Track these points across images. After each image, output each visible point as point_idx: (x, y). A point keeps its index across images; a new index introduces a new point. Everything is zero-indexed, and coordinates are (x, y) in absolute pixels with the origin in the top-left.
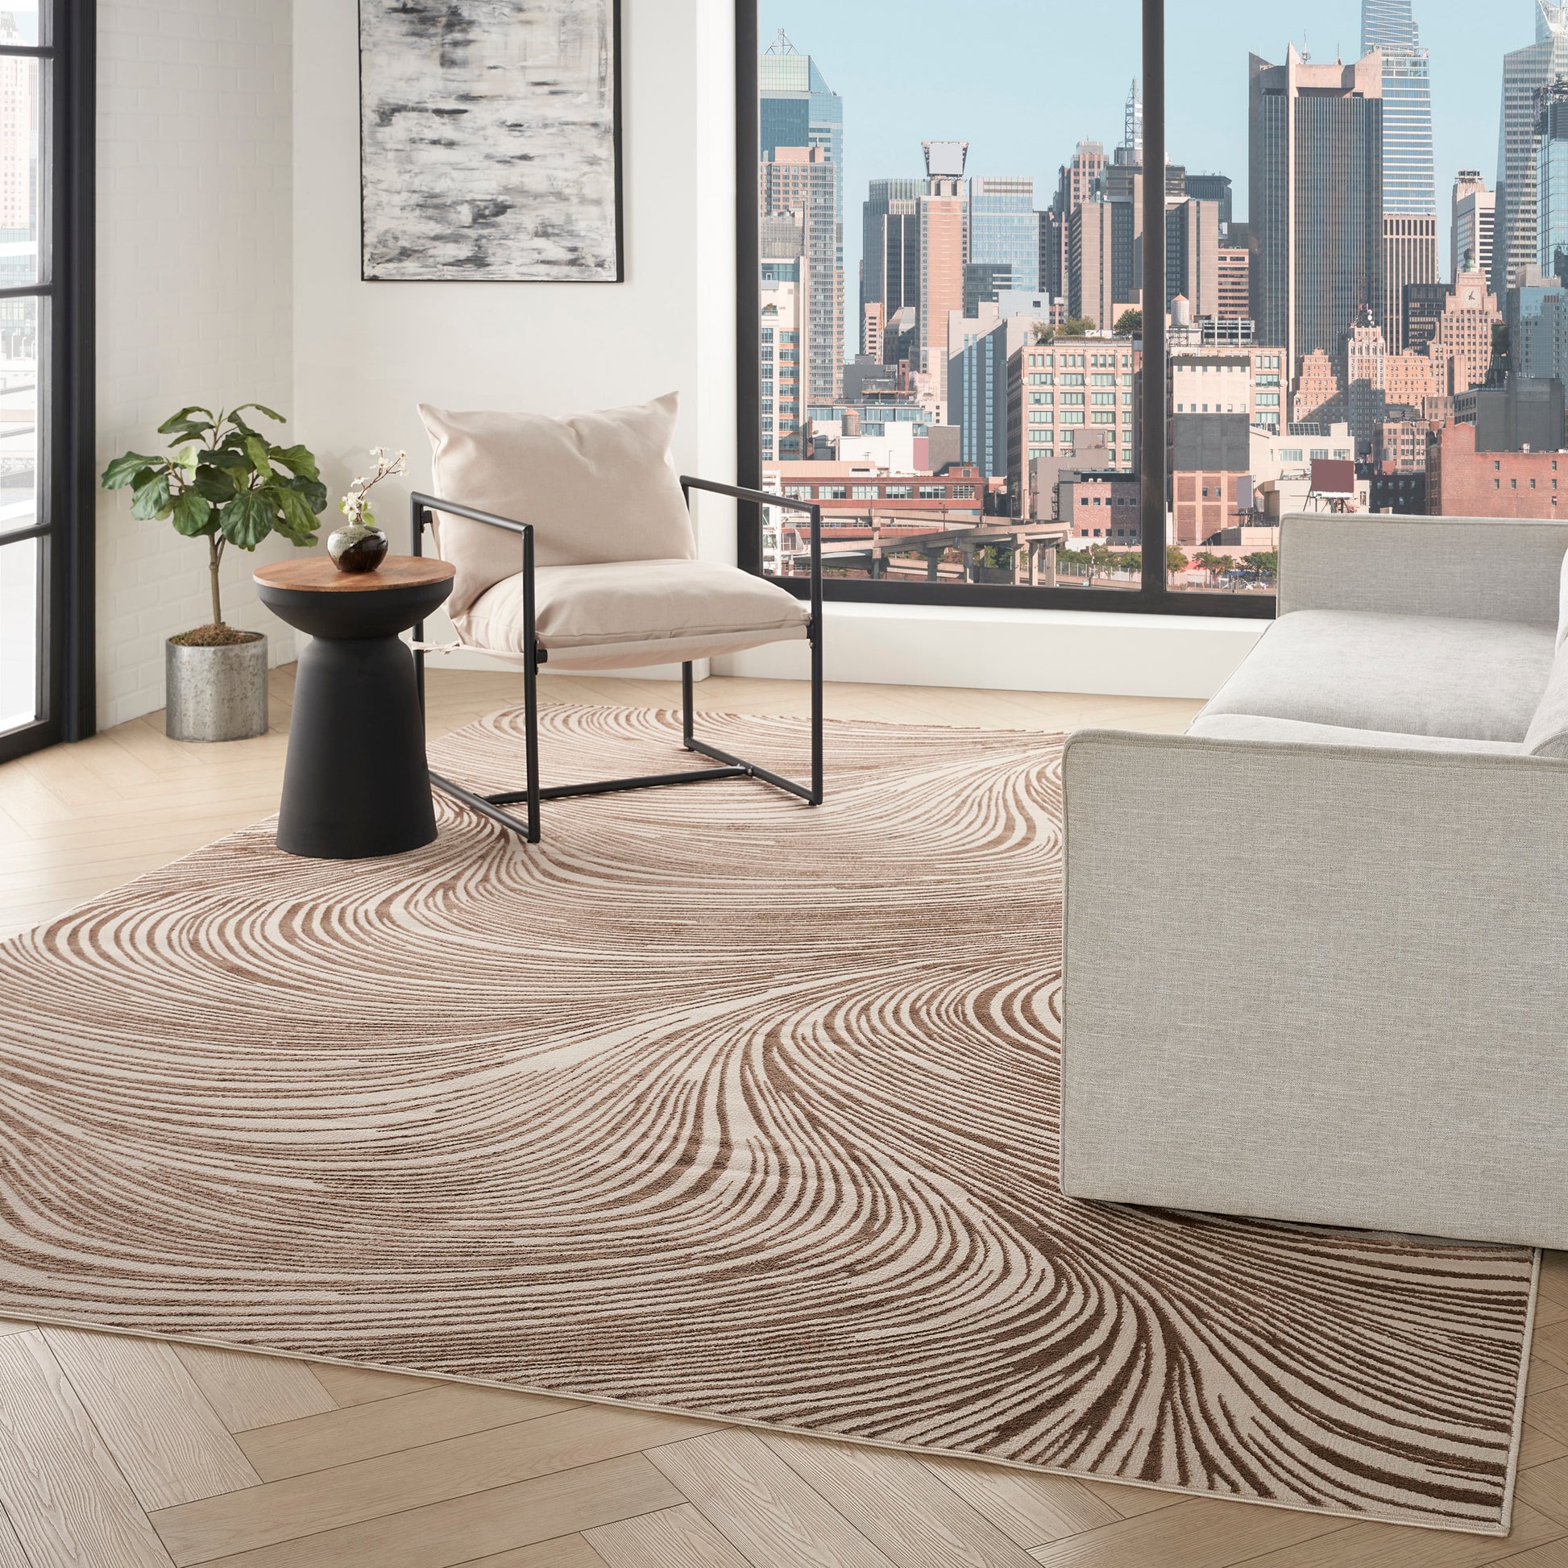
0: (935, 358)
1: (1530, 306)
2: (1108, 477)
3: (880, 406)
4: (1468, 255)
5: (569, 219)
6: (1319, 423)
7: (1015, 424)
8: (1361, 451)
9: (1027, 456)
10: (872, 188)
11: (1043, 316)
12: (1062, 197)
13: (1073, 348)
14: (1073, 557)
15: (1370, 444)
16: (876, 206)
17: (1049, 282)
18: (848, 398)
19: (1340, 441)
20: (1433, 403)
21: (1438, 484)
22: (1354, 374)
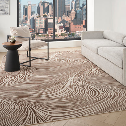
0: (29, 20)
1: (78, 12)
2: (42, 29)
3: (24, 24)
4: (73, 8)
5: (4, 9)
6: (60, 23)
7: (35, 25)
8: (63, 25)
9: (36, 27)
10: (24, 6)
11: (37, 15)
12: (39, 5)
13: (40, 18)
14: (40, 36)
15: (64, 25)
16: (24, 7)
17: (38, 13)
18: (22, 23)
19: (62, 25)
20: (70, 21)
21: (70, 28)
22: (63, 19)
